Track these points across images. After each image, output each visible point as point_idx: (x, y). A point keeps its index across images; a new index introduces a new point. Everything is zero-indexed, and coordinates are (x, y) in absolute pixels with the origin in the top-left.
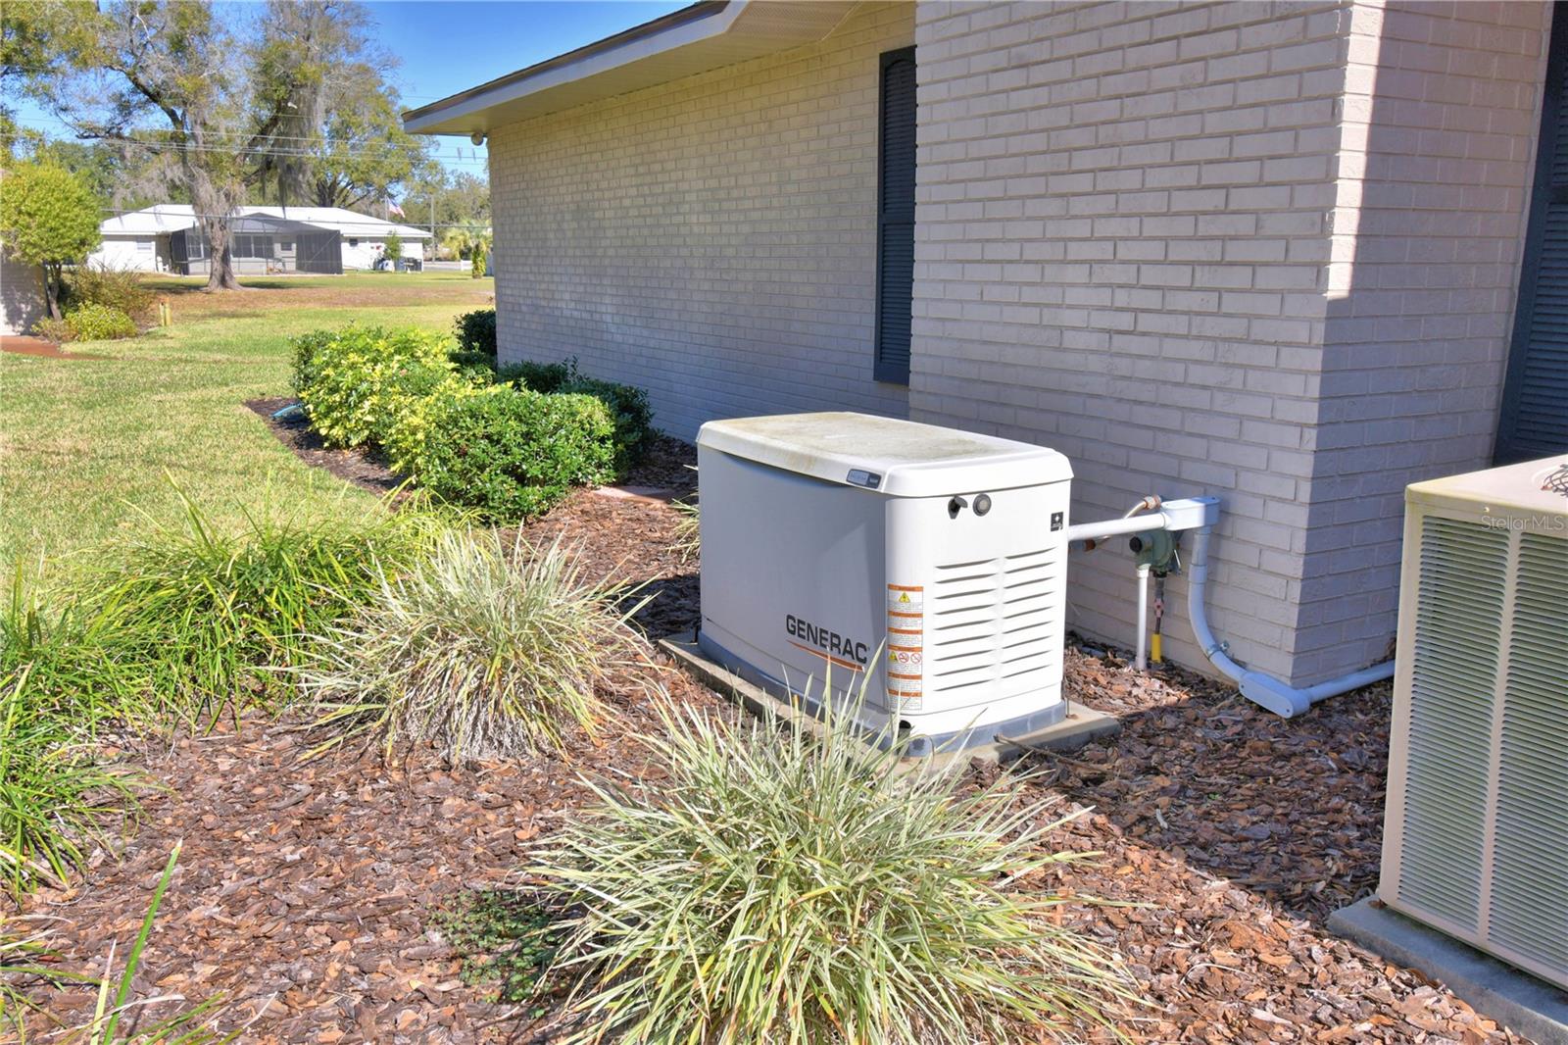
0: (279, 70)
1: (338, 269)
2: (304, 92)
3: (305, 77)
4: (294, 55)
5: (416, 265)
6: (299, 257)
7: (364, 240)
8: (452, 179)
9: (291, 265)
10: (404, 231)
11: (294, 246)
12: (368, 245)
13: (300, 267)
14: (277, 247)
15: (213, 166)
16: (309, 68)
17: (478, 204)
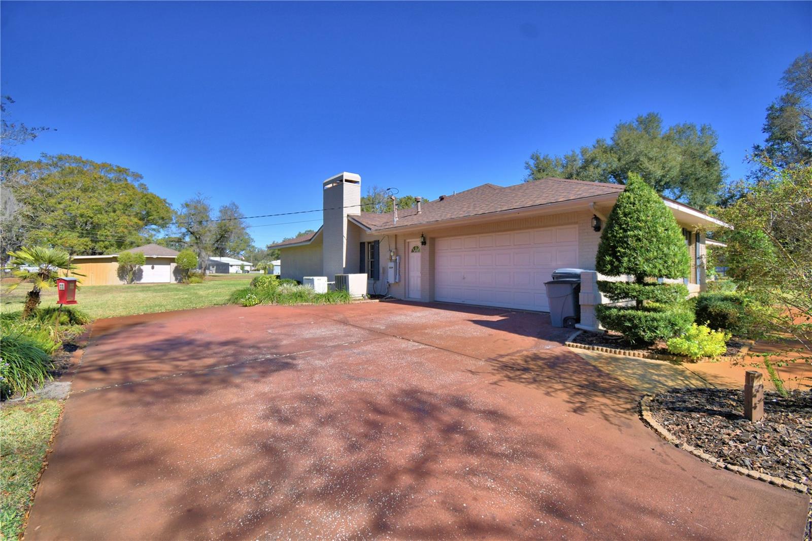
0: (223, 228)
1: (228, 272)
2: (229, 233)
3: (230, 229)
4: (228, 225)
5: (248, 272)
6: (216, 270)
7: (234, 265)
8: (257, 250)
9: (214, 272)
10: (245, 263)
11: (215, 267)
12: (235, 266)
13: (216, 272)
14: (211, 267)
15: (205, 248)
16: (231, 228)
17: (264, 256)
